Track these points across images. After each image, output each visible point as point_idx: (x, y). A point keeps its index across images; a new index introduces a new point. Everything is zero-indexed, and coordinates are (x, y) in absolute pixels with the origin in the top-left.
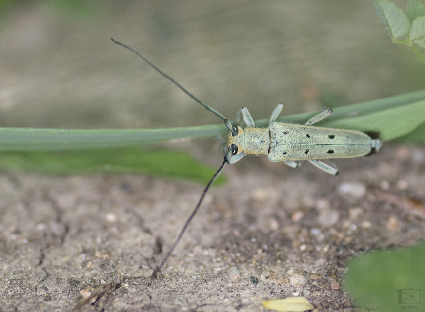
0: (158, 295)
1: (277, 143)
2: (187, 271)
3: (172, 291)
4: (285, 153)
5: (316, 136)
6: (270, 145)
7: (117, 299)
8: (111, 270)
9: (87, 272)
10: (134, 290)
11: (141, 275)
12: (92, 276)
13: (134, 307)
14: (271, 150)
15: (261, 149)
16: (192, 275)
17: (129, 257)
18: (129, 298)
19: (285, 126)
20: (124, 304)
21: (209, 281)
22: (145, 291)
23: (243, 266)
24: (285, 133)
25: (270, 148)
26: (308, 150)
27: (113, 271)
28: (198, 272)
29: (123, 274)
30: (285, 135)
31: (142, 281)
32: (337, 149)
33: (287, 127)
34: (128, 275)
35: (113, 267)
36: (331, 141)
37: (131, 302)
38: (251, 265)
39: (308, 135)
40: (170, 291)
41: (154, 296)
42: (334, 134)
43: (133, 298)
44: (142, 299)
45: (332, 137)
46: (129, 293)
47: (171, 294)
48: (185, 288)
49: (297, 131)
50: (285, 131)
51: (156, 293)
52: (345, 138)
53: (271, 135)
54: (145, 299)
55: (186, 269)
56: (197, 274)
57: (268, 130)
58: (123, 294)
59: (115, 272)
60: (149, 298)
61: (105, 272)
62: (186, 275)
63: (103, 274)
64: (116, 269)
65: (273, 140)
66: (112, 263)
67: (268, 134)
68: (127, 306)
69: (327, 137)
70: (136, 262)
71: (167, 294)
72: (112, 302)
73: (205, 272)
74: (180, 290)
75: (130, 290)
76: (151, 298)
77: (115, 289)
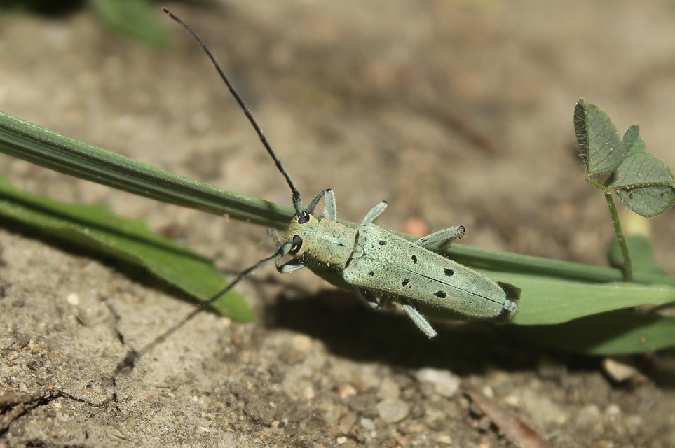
0: (100, 437)
1: (364, 254)
2: (156, 416)
3: (124, 439)
4: (372, 274)
5: (426, 263)
6: (352, 253)
7: (33, 422)
8: (43, 375)
9: (6, 365)
10: (66, 418)
11: (85, 399)
12: (10, 374)
13: (56, 442)
14: (351, 263)
15: (337, 256)
16: (162, 425)
17: (77, 366)
18: (53, 426)
19: (384, 233)
20: (41, 432)
21: (186, 443)
22: (81, 425)
23: (243, 438)
24: (382, 243)
25: (351, 259)
26: (408, 281)
27: (45, 377)
28: (173, 423)
29: (58, 387)
30: (380, 246)
31: (83, 407)
32: (452, 294)
33: (386, 235)
34: (67, 391)
35: (49, 371)
36: (447, 279)
37: (54, 433)
38: (256, 440)
39: (414, 258)
40: (120, 437)
41: (93, 436)
42: (453, 269)
43: (60, 429)
44: (73, 434)
45: (449, 273)
46: (56, 419)
47: (119, 443)
48: (144, 441)
49: (399, 246)
50: (381, 240)
51: (98, 433)
52: (467, 281)
53: (359, 240)
54: (77, 436)
55: (156, 412)
56: (172, 426)
57: (356, 231)
58: (46, 417)
59: (47, 380)
60: (83, 436)
61: (33, 375)
62: (154, 421)
63: (29, 377)
64: (50, 375)
65: (359, 248)
66: (48, 364)
67: (354, 237)
68: (44, 437)
69: (442, 270)
70: (84, 377)
71: (114, 440)
72: (24, 424)
73: (183, 427)
74: (137, 441)
75: (59, 415)
76: (87, 437)
77: (38, 405)
